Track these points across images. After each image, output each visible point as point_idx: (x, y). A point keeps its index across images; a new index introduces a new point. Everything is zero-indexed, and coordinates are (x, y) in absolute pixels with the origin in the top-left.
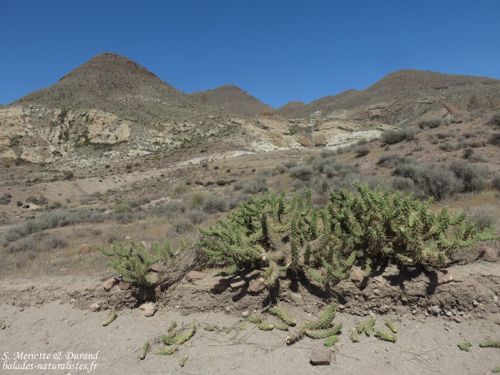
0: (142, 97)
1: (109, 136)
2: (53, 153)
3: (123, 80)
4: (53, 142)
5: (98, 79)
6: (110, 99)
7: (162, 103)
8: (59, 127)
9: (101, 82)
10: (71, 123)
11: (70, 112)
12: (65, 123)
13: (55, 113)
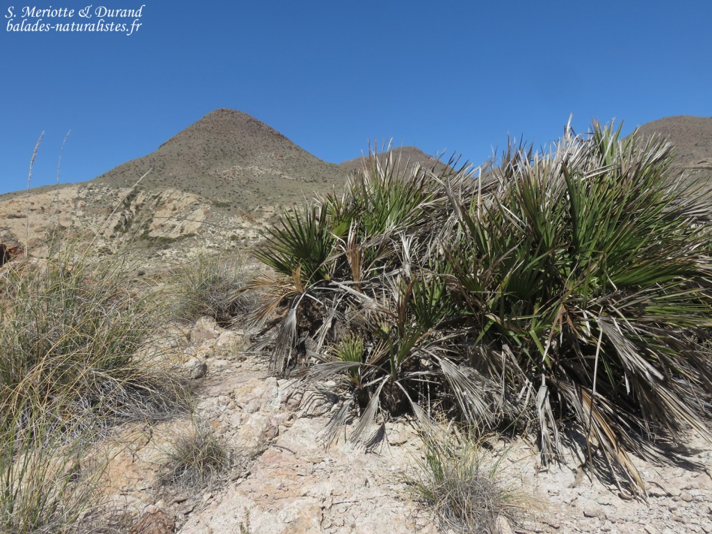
0: (257, 168)
1: (174, 227)
2: (100, 250)
3: (236, 146)
4: (104, 235)
5: (204, 145)
6: (212, 173)
7: (283, 176)
8: (119, 214)
9: (206, 149)
10: (140, 208)
11: (143, 191)
12: (131, 208)
13: (120, 194)
